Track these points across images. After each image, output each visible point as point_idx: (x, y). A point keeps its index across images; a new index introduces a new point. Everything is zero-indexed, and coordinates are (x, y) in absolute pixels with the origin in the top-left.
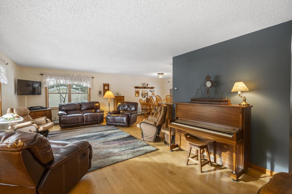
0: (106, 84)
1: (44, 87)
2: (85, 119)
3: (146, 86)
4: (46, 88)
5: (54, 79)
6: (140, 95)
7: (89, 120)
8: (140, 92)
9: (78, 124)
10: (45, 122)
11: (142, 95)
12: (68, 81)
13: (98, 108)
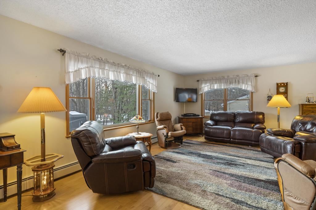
4: (202, 94)
5: (208, 84)
7: (237, 137)
10: (180, 129)
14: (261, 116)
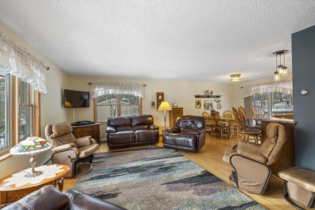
0: (160, 93)
1: (92, 98)
2: (137, 138)
3: (210, 95)
4: (94, 99)
5: (102, 89)
6: (202, 106)
7: (141, 140)
8: (202, 103)
9: (129, 145)
10: (90, 143)
11: (205, 106)
12: (118, 90)
13: (151, 123)
14: (150, 119)
